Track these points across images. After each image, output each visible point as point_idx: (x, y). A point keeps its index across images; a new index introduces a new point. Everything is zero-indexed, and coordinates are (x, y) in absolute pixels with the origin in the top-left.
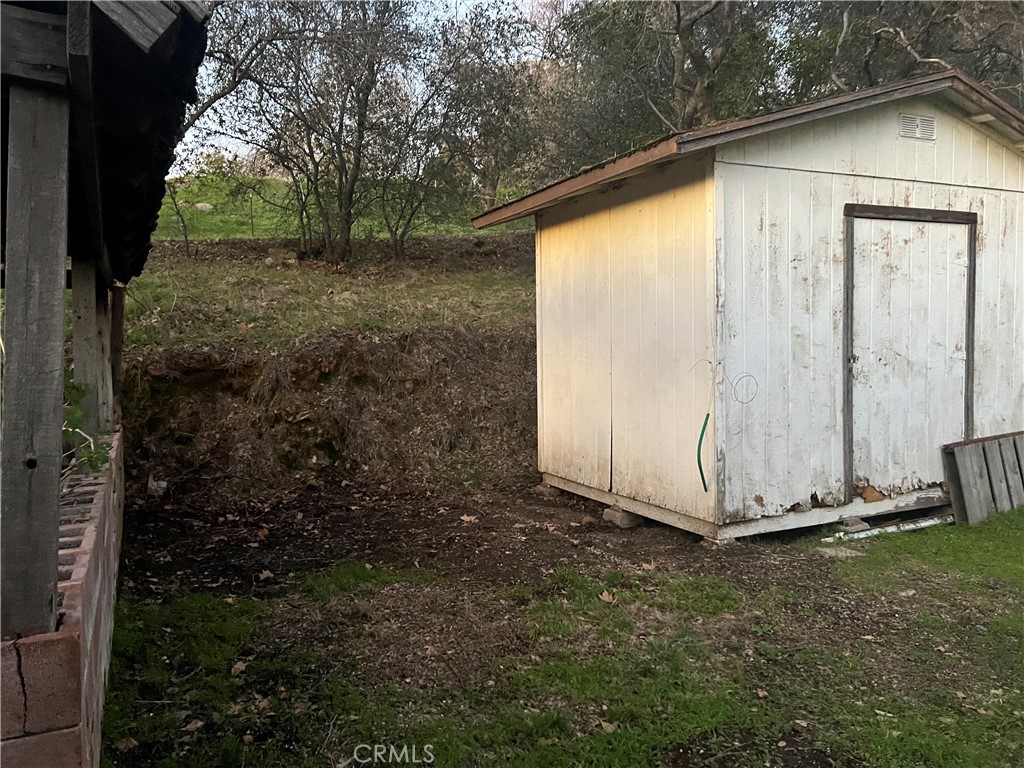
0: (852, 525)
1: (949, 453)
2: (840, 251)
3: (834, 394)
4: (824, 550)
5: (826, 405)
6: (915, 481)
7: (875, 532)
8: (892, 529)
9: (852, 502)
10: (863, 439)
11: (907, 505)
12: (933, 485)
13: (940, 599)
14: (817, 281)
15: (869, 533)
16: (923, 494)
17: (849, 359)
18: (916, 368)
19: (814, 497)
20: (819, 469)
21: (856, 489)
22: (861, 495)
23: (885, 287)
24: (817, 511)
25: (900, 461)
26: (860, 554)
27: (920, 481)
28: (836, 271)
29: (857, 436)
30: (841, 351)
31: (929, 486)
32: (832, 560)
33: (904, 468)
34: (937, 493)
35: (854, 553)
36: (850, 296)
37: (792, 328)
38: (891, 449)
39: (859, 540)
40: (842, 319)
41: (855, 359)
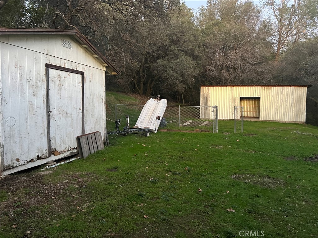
0: (51, 163)
1: (78, 139)
2: (44, 78)
3: (44, 123)
4: (41, 173)
5: (41, 127)
6: (69, 148)
7: (58, 164)
8: (63, 163)
9: (50, 156)
10: (54, 136)
11: (67, 155)
12: (74, 148)
13: (74, 181)
14: (37, 87)
15: (56, 165)
16: (71, 151)
17: (49, 112)
18: (69, 115)
19: (38, 156)
20: (39, 147)
21: (52, 152)
22: (53, 154)
23: (59, 91)
24: (39, 161)
25: (65, 142)
26: (53, 172)
27: (71, 148)
28: (43, 84)
29: (52, 136)
30: (46, 109)
31: (73, 149)
32: (43, 176)
33: (66, 144)
34: (75, 151)
35: (51, 172)
36: (48, 92)
37: (29, 102)
38: (62, 139)
39: (53, 168)
40: (46, 99)
41: (50, 112)
